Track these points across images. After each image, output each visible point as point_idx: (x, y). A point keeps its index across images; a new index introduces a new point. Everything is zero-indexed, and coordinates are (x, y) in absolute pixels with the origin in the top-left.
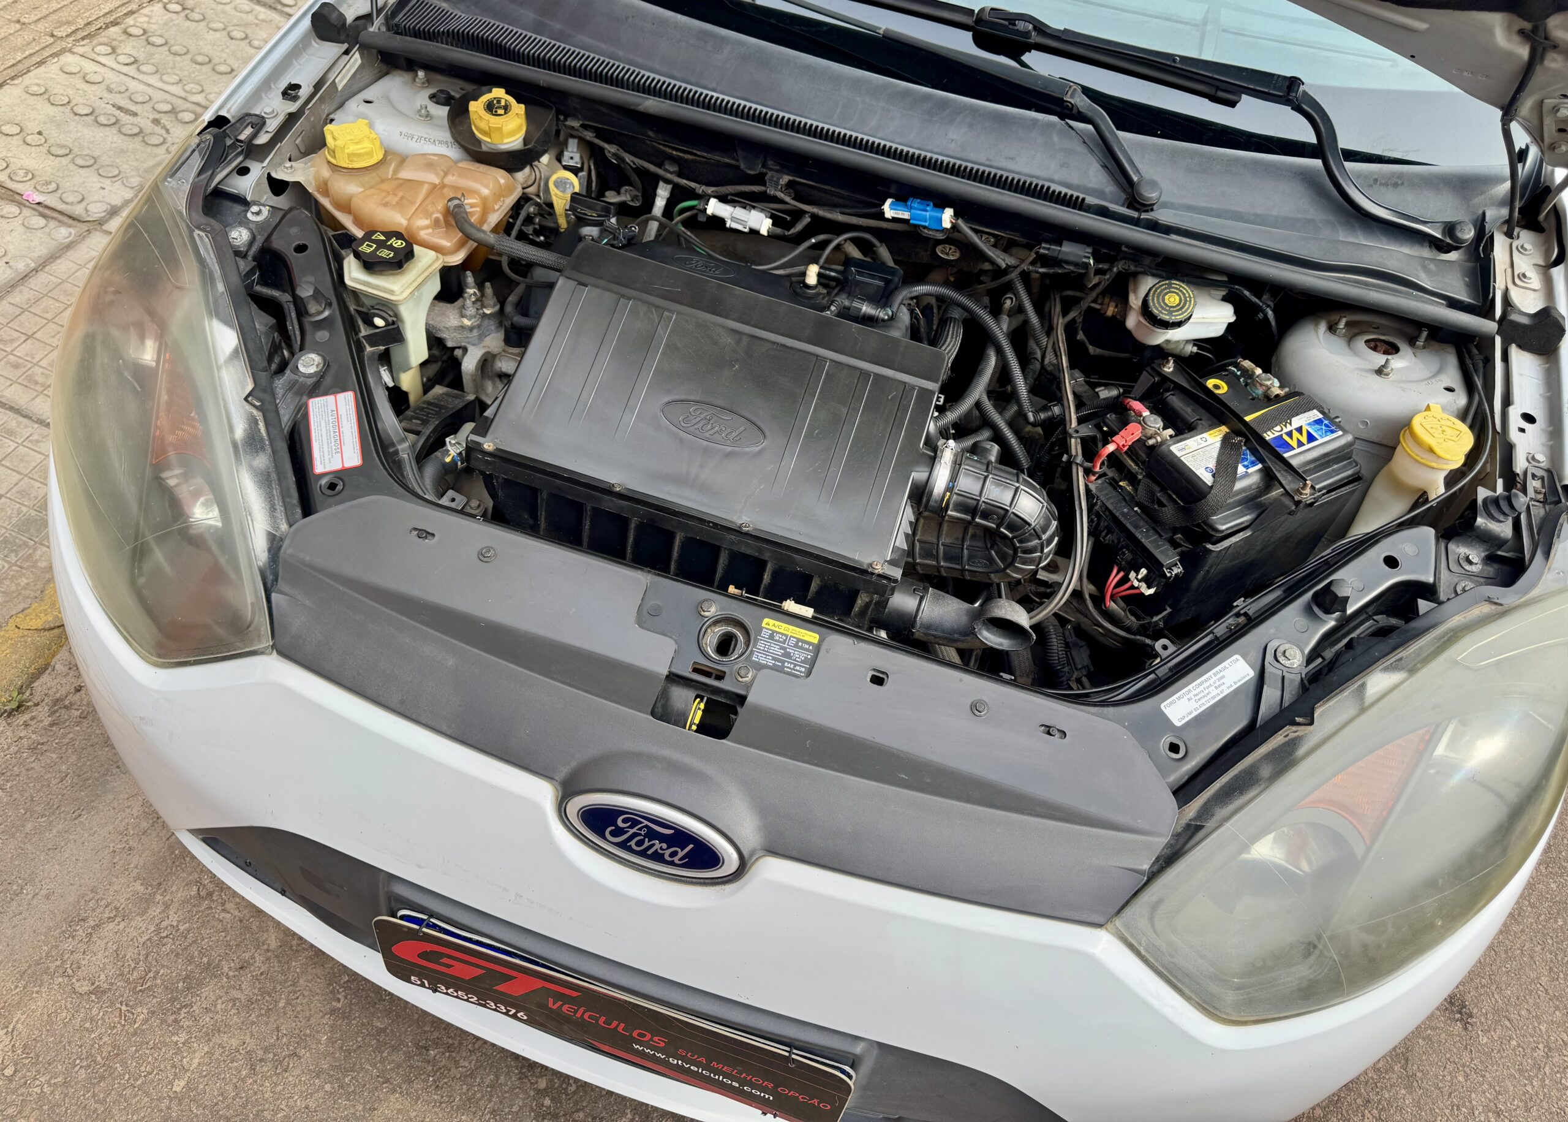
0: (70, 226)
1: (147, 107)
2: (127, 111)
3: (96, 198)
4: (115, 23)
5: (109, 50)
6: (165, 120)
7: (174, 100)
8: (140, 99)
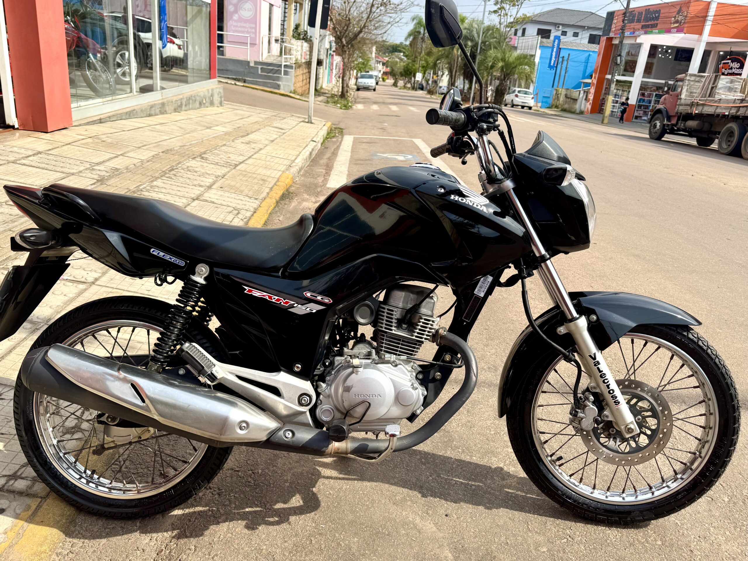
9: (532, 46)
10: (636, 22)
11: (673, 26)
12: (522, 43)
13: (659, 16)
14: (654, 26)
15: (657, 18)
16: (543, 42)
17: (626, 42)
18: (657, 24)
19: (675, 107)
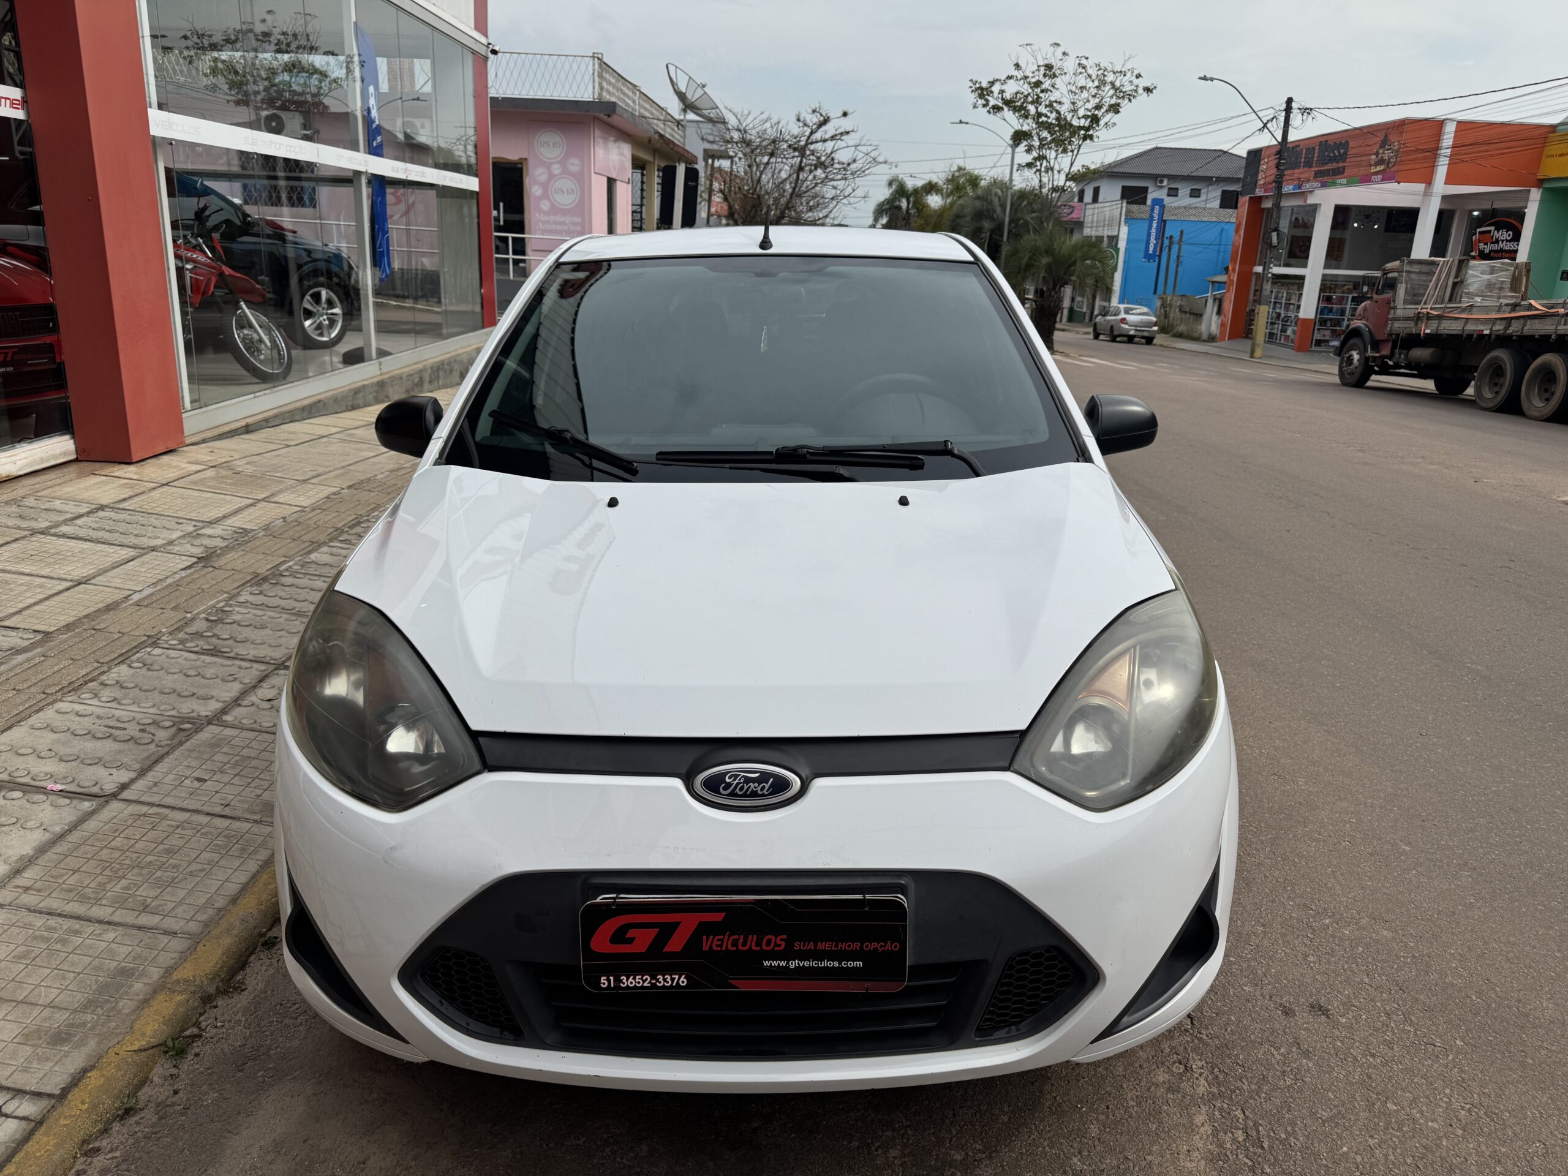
0: (90, 801)
1: (133, 723)
2: (117, 728)
3: (107, 781)
4: (92, 680)
5: (93, 696)
6: (150, 729)
7: (153, 716)
8: (126, 719)
9: (1111, 219)
10: (1304, 167)
11: (1373, 170)
12: (1093, 215)
13: (1345, 153)
14: (1339, 172)
15: (1343, 157)
16: (1132, 212)
17: (1286, 203)
18: (1344, 168)
19: (1386, 324)
